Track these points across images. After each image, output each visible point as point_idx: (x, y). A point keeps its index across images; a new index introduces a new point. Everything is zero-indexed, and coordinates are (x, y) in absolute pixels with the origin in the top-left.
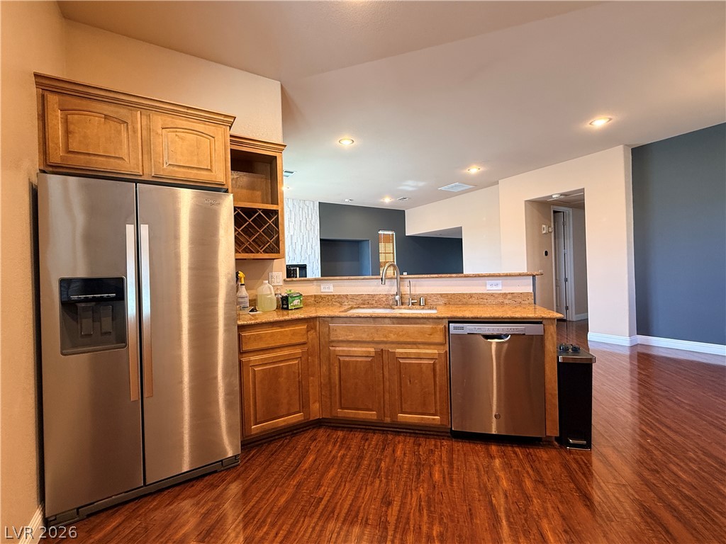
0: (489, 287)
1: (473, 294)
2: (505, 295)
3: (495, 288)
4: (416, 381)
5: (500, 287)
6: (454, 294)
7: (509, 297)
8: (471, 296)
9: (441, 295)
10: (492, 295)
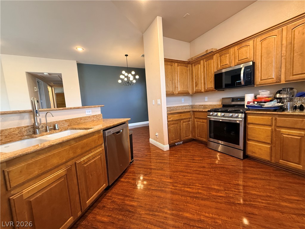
0: (87, 113)
1: (82, 117)
2: (94, 116)
3: (89, 113)
4: (94, 172)
5: (91, 113)
6: (73, 119)
7: (95, 117)
8: (81, 119)
9: (66, 120)
10: (89, 117)
